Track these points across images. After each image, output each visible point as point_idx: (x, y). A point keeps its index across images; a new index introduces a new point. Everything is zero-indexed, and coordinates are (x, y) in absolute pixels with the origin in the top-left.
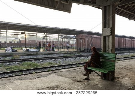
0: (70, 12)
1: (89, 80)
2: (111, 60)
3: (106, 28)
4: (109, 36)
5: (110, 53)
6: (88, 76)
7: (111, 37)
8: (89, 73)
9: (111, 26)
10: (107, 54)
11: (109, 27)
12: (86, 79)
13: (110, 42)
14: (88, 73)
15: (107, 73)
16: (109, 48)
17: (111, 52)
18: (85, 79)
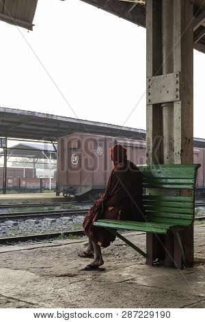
0: (29, 26)
1: (103, 270)
2: (180, 189)
3: (161, 73)
4: (171, 104)
5: (177, 166)
6: (99, 257)
7: (177, 108)
8: (100, 244)
9: (177, 67)
10: (166, 170)
11: (170, 71)
12: (91, 268)
13: (175, 125)
14: (96, 243)
15: (164, 231)
16: (172, 149)
17: (179, 162)
18: (86, 269)
